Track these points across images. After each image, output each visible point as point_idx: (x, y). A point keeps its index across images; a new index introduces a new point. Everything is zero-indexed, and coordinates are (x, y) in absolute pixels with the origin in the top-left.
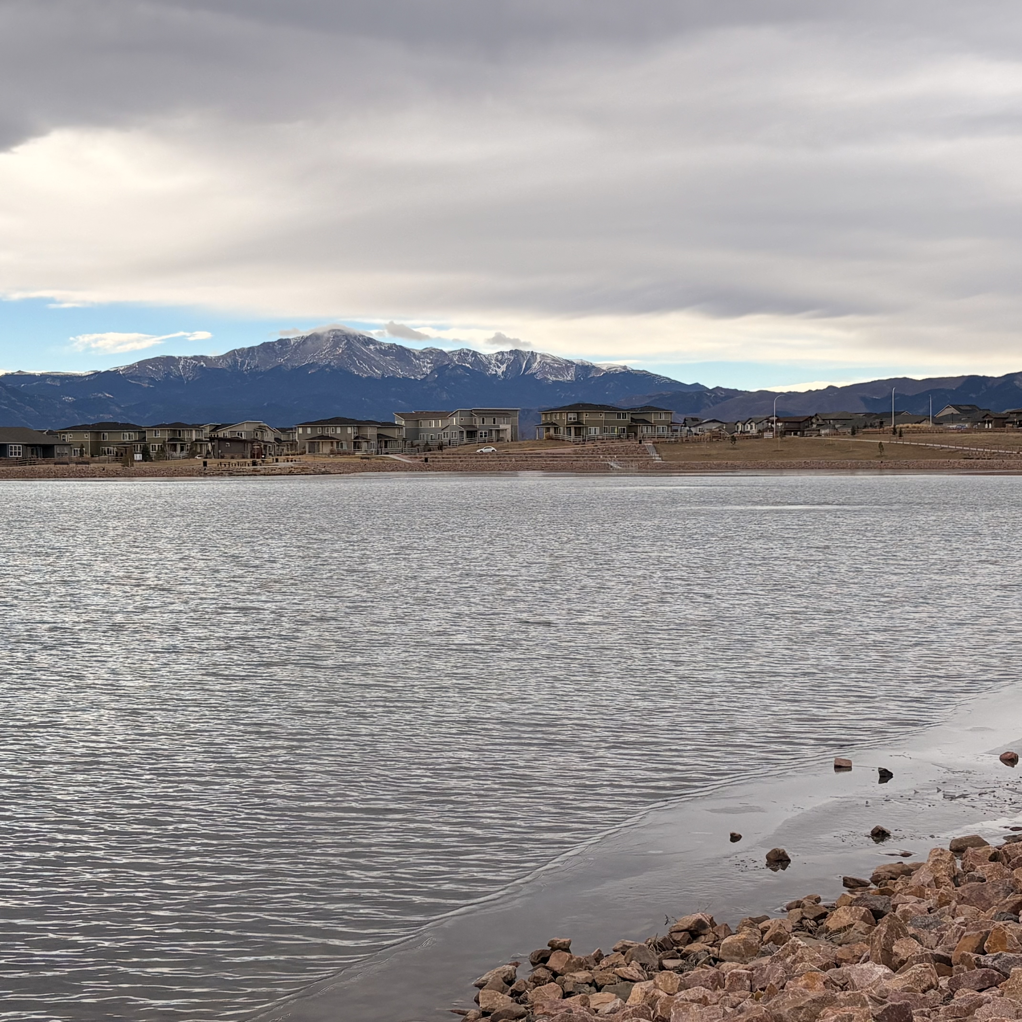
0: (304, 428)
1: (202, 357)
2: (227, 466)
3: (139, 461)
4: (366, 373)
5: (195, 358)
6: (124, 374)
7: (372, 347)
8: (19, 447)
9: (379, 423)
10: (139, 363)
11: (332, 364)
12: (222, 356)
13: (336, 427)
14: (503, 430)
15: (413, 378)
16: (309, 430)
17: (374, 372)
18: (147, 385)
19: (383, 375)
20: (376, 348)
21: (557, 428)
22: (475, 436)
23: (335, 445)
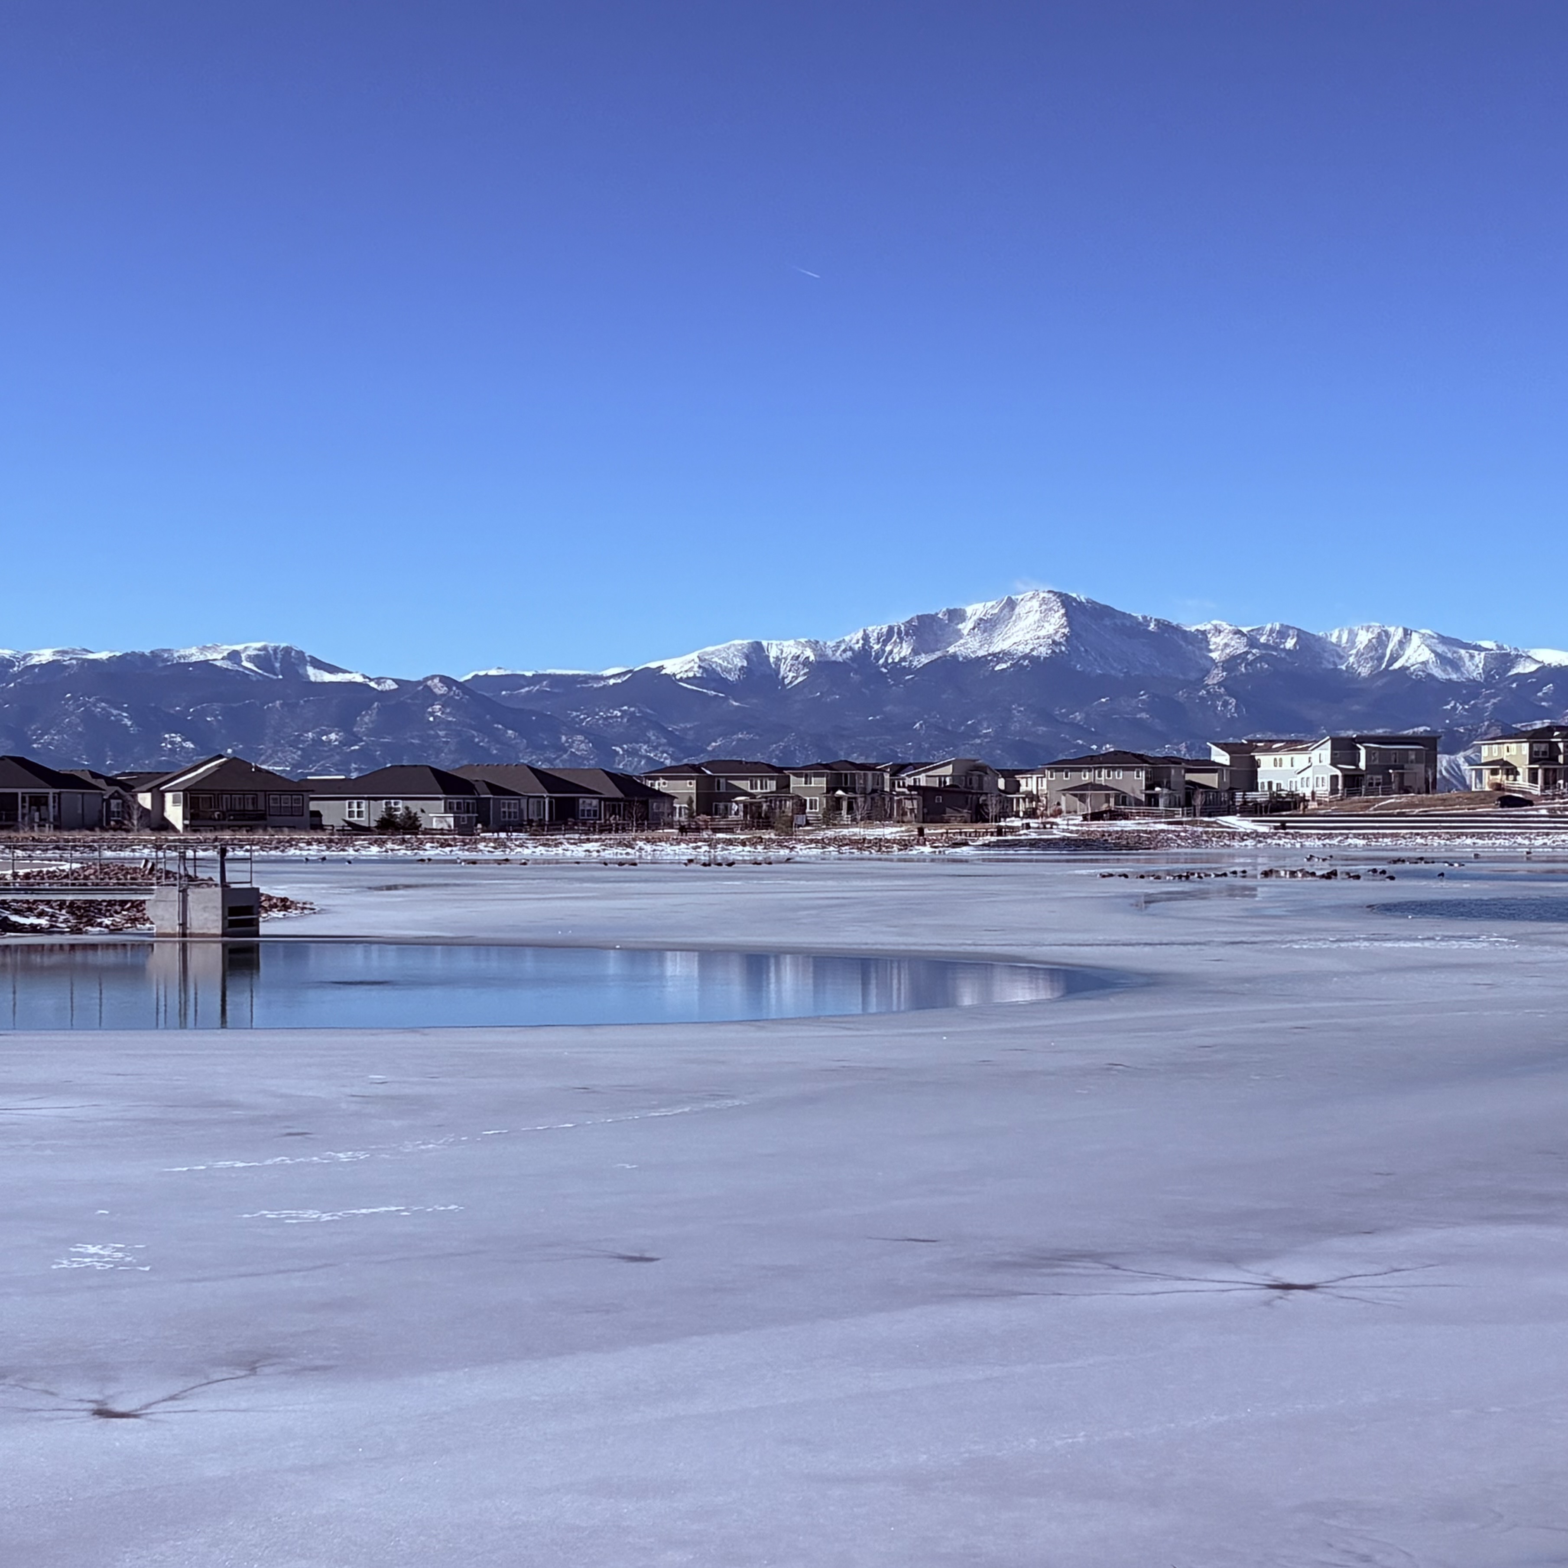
0: (1059, 772)
7: (1108, 622)
9: (1187, 762)
11: (1036, 653)
13: (1114, 768)
14: (1408, 774)
16: (1066, 776)
17: (1111, 666)
18: (712, 693)
19: (1127, 671)
21: (1511, 770)
22: (1359, 785)
23: (1112, 800)
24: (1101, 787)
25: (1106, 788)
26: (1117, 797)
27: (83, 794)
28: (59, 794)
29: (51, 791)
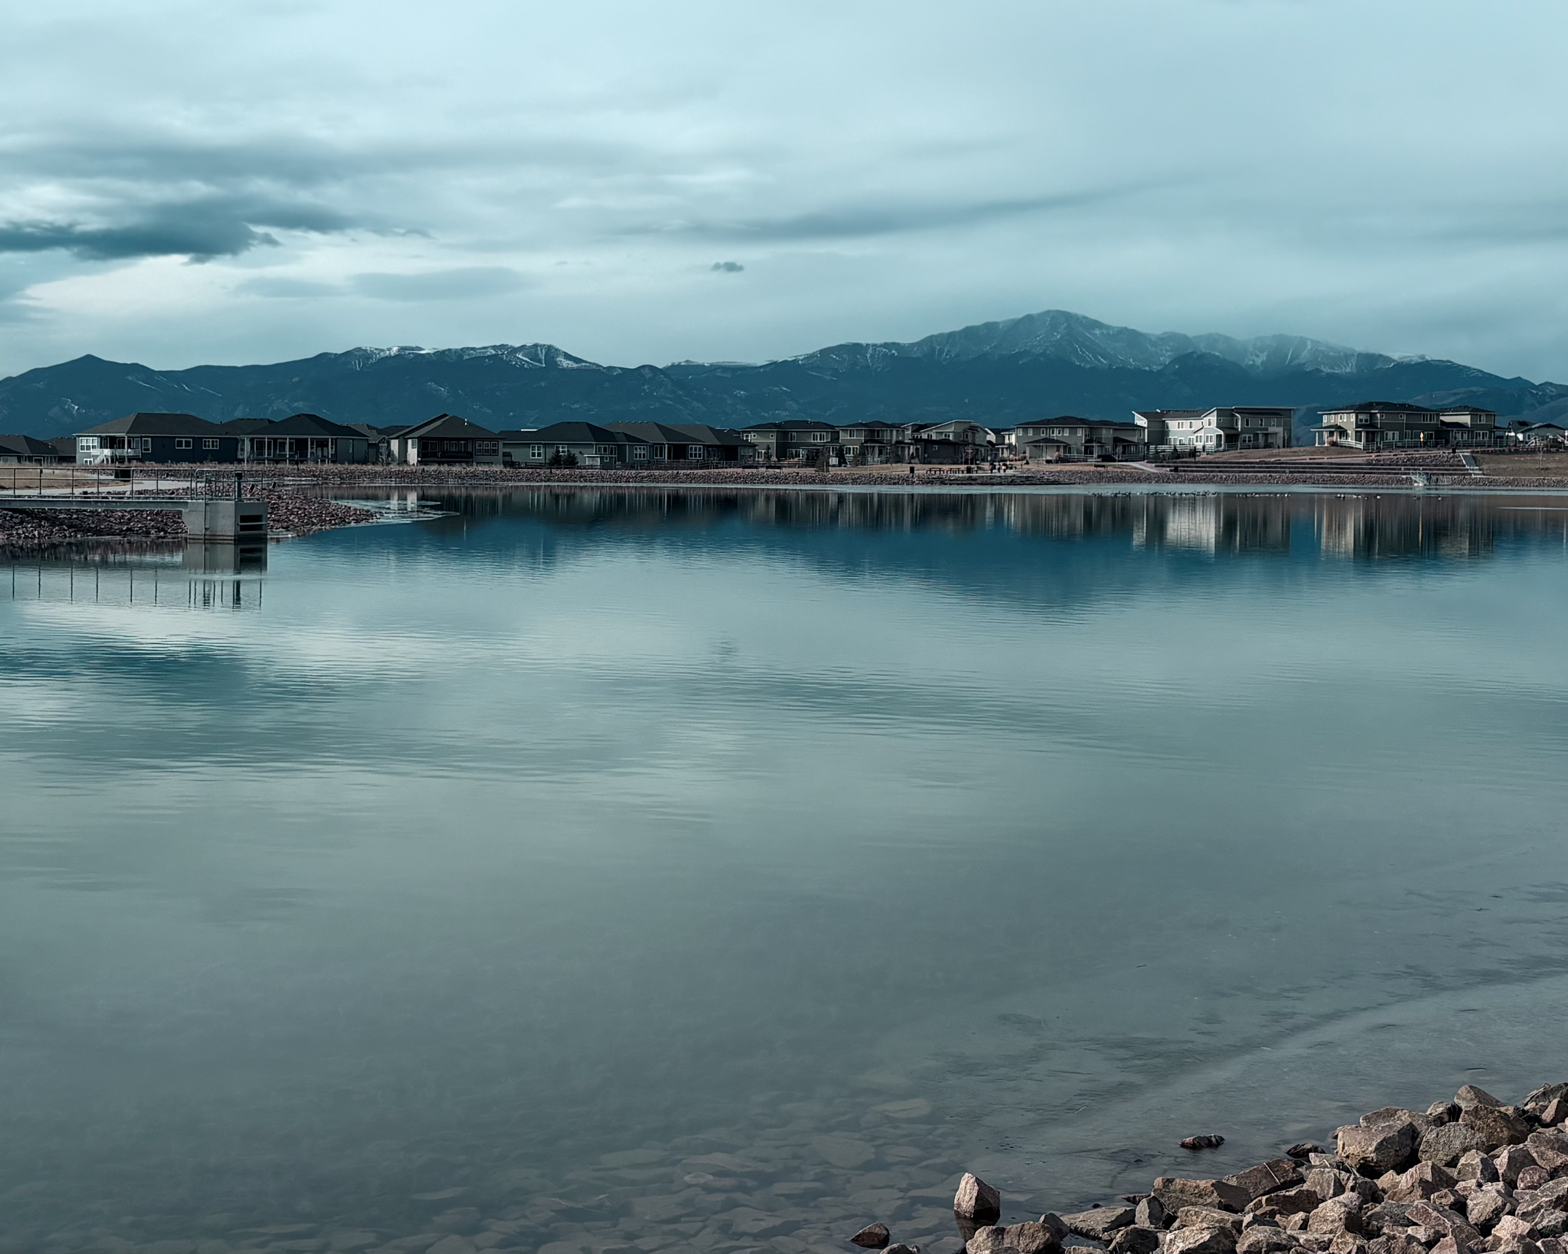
0: (1025, 430)
1: (894, 344)
2: (938, 472)
3: (834, 466)
4: (1088, 362)
5: (886, 345)
6: (803, 365)
7: (1097, 332)
8: (700, 449)
9: (1116, 424)
10: (821, 351)
11: (1048, 352)
12: (917, 343)
13: (1063, 428)
14: (1271, 434)
15: (1147, 369)
16: (1031, 433)
17: (1100, 361)
18: (828, 378)
19: (1110, 365)
20: (1103, 333)
21: (1343, 432)
22: (1236, 441)
23: (1062, 450)
24: (1053, 441)
25: (1058, 441)
26: (1065, 447)
27: (353, 439)
28: (336, 439)
29: (330, 437)
